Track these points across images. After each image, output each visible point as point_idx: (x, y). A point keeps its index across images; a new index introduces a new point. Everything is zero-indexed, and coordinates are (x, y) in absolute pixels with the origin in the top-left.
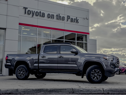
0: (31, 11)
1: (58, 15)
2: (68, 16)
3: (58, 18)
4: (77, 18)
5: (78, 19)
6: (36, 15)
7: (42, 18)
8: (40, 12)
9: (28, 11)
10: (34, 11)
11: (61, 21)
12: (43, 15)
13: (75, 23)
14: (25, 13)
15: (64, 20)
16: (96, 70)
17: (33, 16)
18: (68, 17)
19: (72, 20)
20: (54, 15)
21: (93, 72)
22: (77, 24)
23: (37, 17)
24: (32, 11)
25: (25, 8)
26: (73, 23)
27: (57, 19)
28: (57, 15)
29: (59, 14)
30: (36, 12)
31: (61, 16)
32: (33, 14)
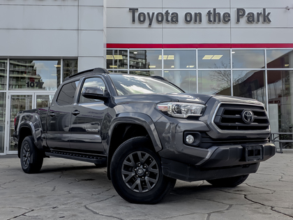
0: (146, 14)
1: (212, 11)
2: (238, 10)
3: (212, 19)
4: (264, 10)
5: (269, 14)
6: (158, 21)
7: (173, 26)
8: (167, 13)
9: (140, 14)
10: (153, 13)
11: (221, 25)
12: (175, 19)
13: (260, 25)
14: (134, 21)
15: (229, 20)
16: (139, 153)
17: (150, 24)
18: (240, 12)
19: (251, 19)
20: (200, 14)
21: (129, 160)
22: (266, 25)
23: (160, 26)
24: (148, 14)
25: (133, 11)
26: (254, 25)
27: (210, 21)
28: (209, 13)
29: (215, 10)
30: (158, 14)
31: (219, 14)
32: (151, 21)
